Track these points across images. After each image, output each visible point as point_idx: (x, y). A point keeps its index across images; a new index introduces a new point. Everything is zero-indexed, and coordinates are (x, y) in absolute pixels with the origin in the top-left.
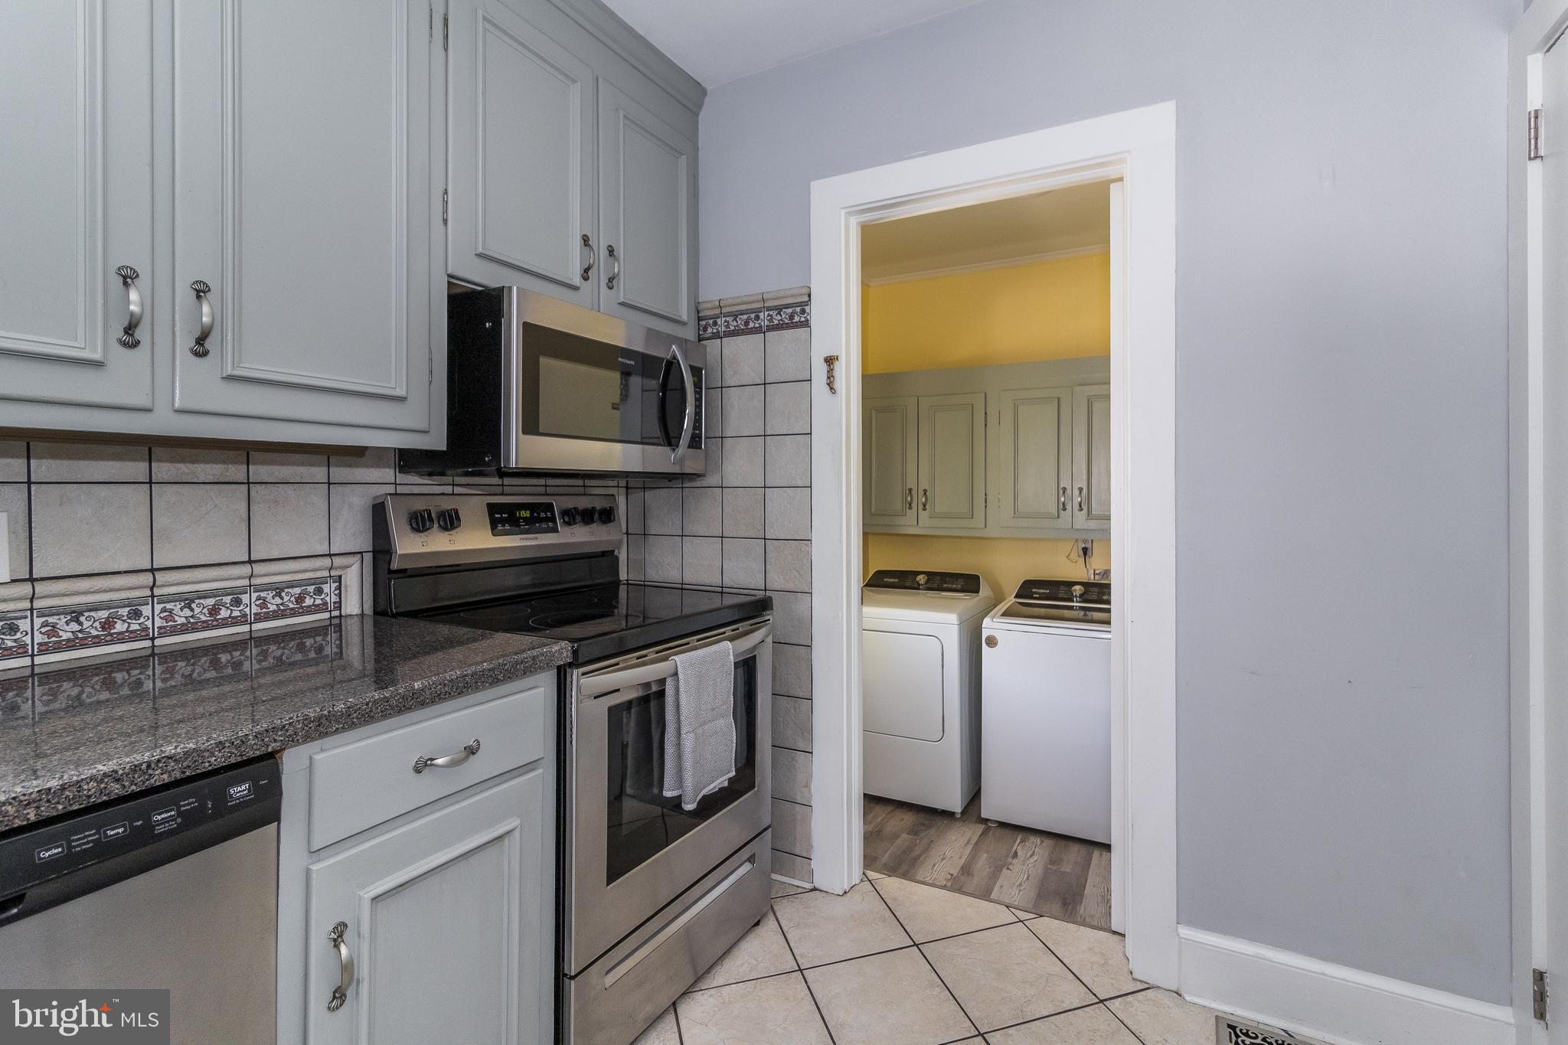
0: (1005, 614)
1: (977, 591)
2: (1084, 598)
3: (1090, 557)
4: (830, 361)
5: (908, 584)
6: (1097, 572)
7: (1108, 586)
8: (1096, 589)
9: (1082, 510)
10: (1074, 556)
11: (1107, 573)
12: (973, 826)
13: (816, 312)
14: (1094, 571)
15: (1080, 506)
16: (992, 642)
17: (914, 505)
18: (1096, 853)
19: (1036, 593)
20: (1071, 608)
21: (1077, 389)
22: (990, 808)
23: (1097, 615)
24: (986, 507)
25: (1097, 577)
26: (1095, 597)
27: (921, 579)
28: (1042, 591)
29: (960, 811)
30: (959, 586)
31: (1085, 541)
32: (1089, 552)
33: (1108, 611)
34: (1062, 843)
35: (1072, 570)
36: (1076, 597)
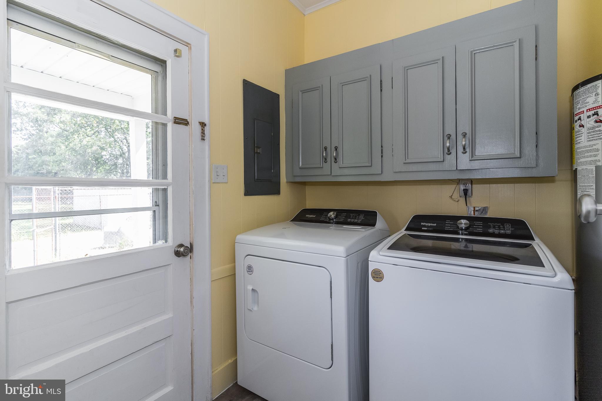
1: (373, 225)
2: (469, 231)
3: (470, 197)
5: (322, 219)
6: (477, 209)
8: (480, 223)
9: (466, 152)
10: (456, 196)
14: (474, 208)
15: (464, 149)
16: (378, 276)
17: (329, 160)
19: (425, 226)
20: (457, 240)
24: (382, 156)
25: (476, 213)
26: (480, 230)
27: (332, 215)
28: (429, 224)
30: (359, 221)
31: (466, 181)
32: (469, 192)
36: (462, 229)
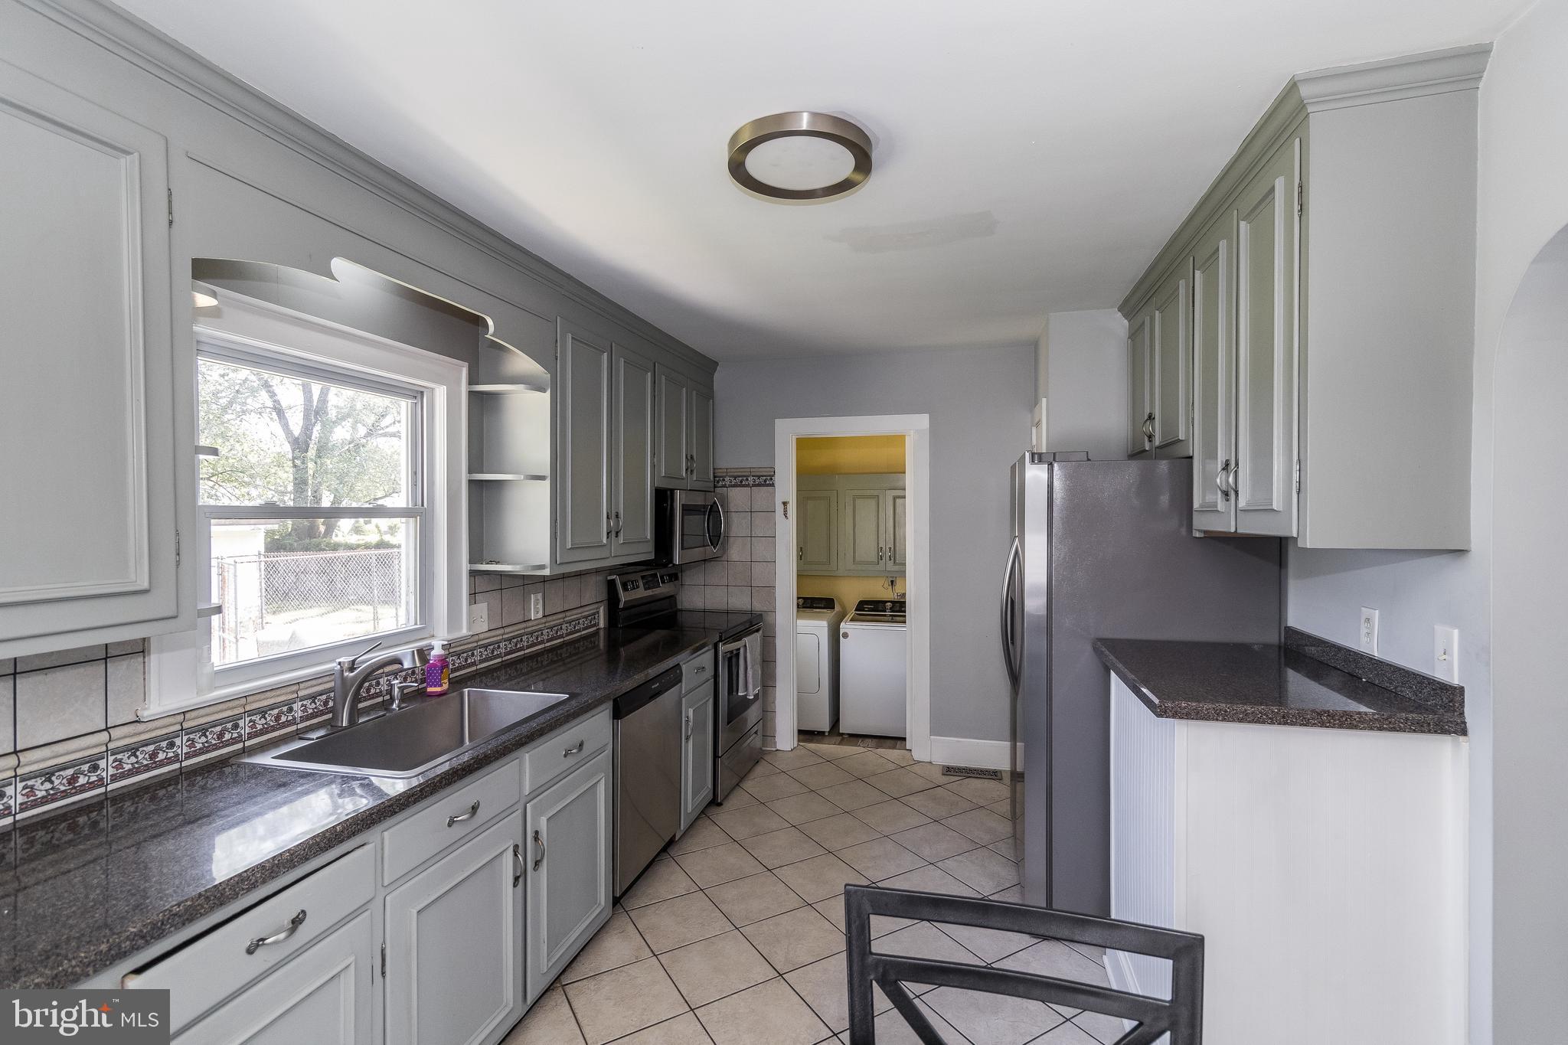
0: (852, 620)
1: (833, 608)
2: (892, 609)
3: (895, 586)
4: (785, 504)
6: (899, 594)
7: (905, 603)
8: (898, 605)
9: (891, 560)
10: (886, 585)
11: (904, 595)
12: (835, 738)
13: (777, 479)
14: (897, 593)
15: (890, 557)
16: (846, 635)
18: (899, 742)
19: (866, 608)
20: (885, 615)
21: (888, 492)
22: (845, 727)
23: (898, 619)
24: (837, 558)
25: (899, 597)
26: (897, 609)
27: (800, 602)
28: (869, 606)
29: (828, 730)
30: (825, 606)
31: (892, 577)
32: (894, 584)
33: (905, 616)
34: (882, 740)
35: (885, 594)
36: (888, 609)
